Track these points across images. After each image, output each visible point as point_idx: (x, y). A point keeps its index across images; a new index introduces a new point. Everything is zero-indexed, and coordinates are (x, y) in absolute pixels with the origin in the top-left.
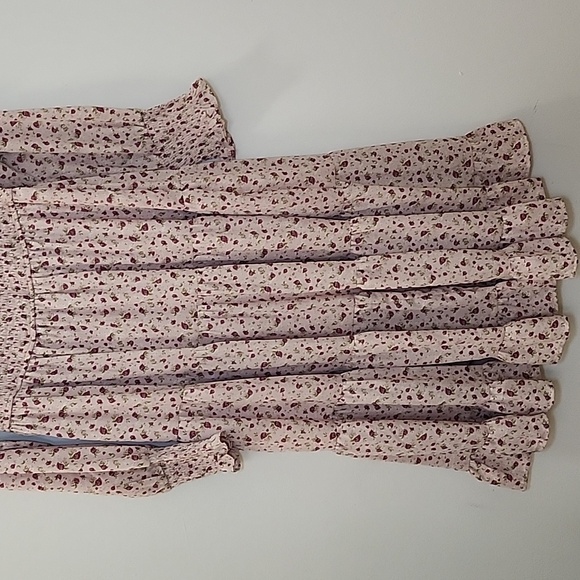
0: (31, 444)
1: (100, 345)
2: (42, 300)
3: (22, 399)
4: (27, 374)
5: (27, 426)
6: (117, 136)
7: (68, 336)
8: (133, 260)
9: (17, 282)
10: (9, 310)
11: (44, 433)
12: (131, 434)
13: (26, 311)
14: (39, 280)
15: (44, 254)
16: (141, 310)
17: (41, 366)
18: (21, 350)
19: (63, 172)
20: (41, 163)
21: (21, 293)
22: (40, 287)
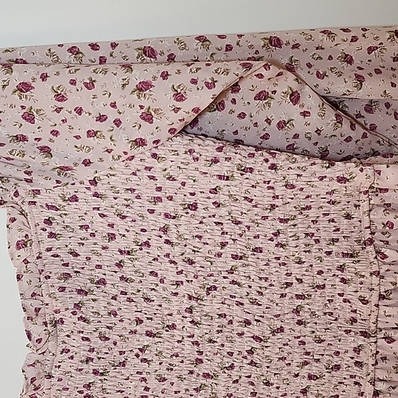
9: (355, 311)
10: (337, 353)
13: (363, 357)
21: (358, 327)
22: (388, 319)
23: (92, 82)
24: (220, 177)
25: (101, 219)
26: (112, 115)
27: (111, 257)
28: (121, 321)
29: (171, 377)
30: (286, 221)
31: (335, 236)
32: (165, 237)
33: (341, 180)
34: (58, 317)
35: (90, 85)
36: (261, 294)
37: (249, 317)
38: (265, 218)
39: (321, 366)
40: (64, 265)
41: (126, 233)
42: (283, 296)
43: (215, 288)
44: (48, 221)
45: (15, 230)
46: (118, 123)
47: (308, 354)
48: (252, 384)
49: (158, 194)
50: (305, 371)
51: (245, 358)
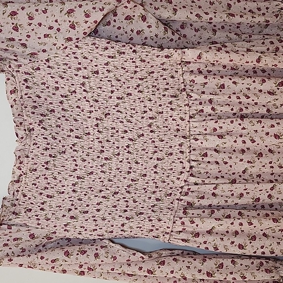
0: (182, 253)
1: (236, 176)
2: (196, 140)
3: (181, 218)
4: (182, 197)
5: (183, 240)
6: (259, 9)
7: (213, 169)
8: (268, 111)
9: (178, 125)
10: (171, 147)
11: (195, 246)
12: (262, 250)
13: (184, 149)
14: (195, 124)
15: (201, 103)
16: (270, 151)
17: (192, 192)
18: (178, 179)
19: (215, 38)
20: (198, 30)
21: (180, 133)
22: (195, 129)
23: (46, 10)
24: (109, 57)
25: (52, 79)
26: (56, 26)
27: (57, 99)
28: (63, 130)
29: (88, 159)
30: (142, 79)
31: (167, 87)
32: (83, 88)
33: (167, 57)
34: (31, 127)
35: (45, 11)
36: (132, 117)
37: (127, 129)
38: (132, 78)
39: (163, 153)
40: (33, 102)
41: (64, 86)
42: (142, 118)
43: (109, 114)
44: (26, 80)
45: (9, 85)
46: (59, 30)
47: (156, 147)
48: (129, 163)
49: (80, 66)
50: (155, 156)
51: (125, 149)
